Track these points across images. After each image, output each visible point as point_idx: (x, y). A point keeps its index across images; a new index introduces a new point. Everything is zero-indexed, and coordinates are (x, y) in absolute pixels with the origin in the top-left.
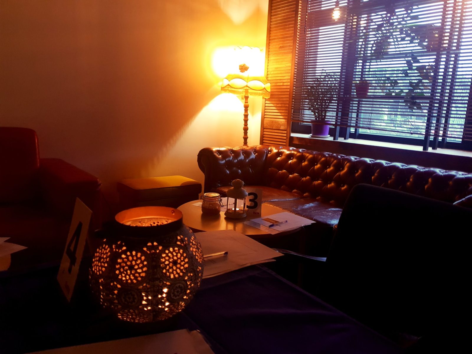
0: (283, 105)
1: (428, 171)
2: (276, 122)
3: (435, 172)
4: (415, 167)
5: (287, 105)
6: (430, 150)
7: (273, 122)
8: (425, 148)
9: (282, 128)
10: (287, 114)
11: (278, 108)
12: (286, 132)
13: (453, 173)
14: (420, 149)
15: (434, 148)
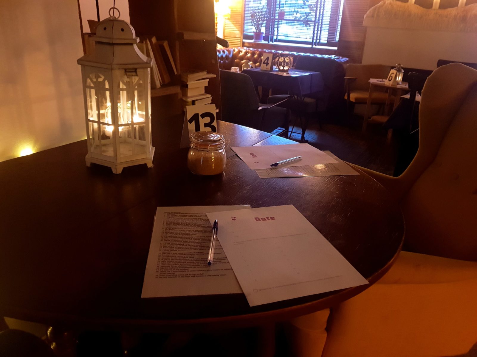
0: (238, 23)
1: (314, 56)
2: (233, 33)
3: (317, 56)
4: (308, 54)
5: (240, 23)
6: (314, 46)
7: (231, 32)
8: (312, 46)
9: (237, 36)
10: (240, 28)
11: (234, 24)
12: (240, 39)
13: (324, 56)
14: (310, 46)
15: (316, 46)
